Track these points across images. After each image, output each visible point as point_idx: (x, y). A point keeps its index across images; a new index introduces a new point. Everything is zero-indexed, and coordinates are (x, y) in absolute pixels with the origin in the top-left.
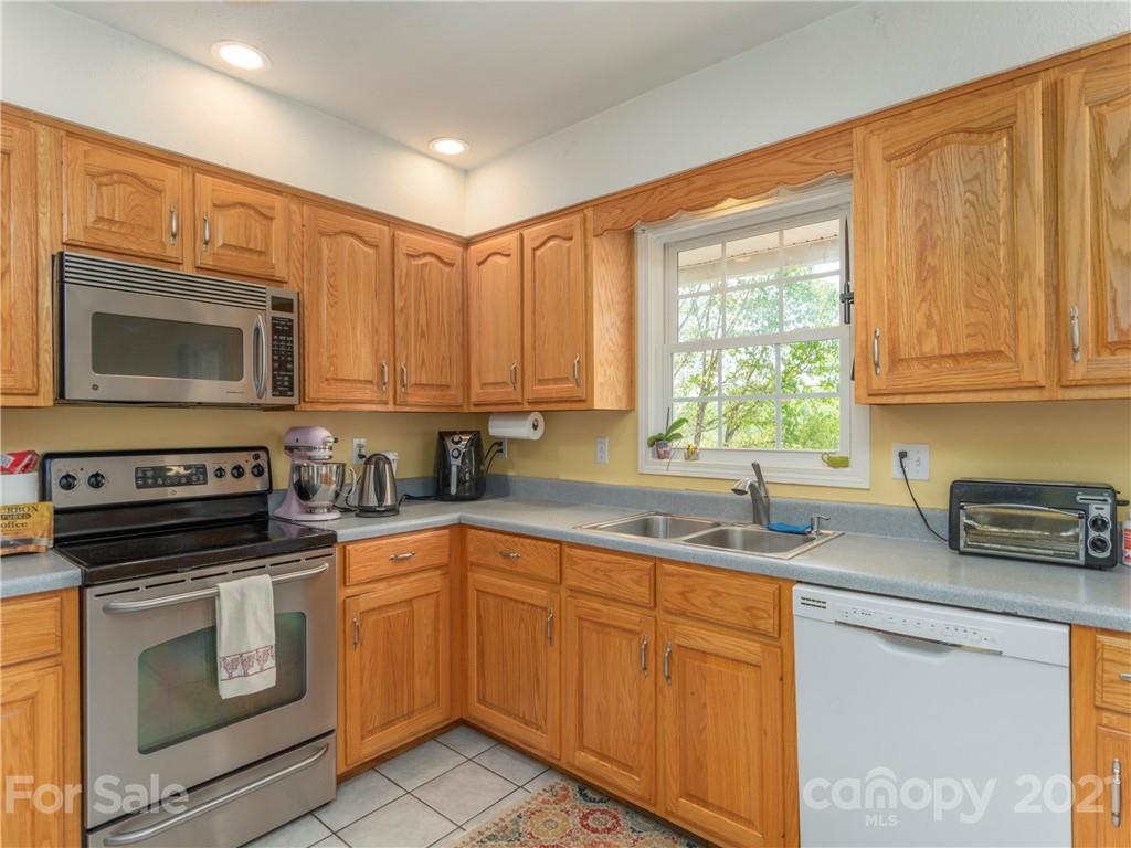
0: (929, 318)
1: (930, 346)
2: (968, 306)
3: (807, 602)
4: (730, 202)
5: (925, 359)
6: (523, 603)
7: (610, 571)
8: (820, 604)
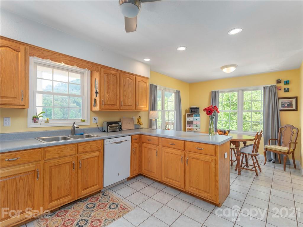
0: (109, 98)
1: (109, 103)
2: (113, 98)
3: (107, 142)
4: (62, 63)
5: (108, 105)
6: (28, 172)
7: (63, 150)
8: (109, 141)
